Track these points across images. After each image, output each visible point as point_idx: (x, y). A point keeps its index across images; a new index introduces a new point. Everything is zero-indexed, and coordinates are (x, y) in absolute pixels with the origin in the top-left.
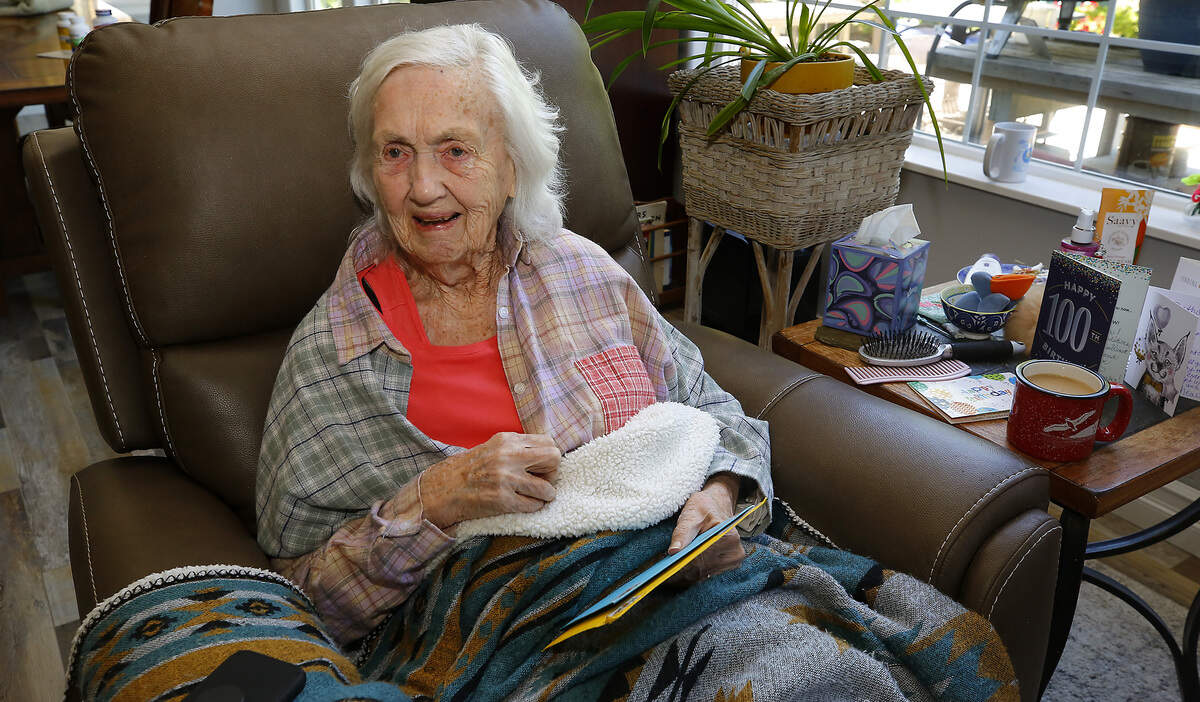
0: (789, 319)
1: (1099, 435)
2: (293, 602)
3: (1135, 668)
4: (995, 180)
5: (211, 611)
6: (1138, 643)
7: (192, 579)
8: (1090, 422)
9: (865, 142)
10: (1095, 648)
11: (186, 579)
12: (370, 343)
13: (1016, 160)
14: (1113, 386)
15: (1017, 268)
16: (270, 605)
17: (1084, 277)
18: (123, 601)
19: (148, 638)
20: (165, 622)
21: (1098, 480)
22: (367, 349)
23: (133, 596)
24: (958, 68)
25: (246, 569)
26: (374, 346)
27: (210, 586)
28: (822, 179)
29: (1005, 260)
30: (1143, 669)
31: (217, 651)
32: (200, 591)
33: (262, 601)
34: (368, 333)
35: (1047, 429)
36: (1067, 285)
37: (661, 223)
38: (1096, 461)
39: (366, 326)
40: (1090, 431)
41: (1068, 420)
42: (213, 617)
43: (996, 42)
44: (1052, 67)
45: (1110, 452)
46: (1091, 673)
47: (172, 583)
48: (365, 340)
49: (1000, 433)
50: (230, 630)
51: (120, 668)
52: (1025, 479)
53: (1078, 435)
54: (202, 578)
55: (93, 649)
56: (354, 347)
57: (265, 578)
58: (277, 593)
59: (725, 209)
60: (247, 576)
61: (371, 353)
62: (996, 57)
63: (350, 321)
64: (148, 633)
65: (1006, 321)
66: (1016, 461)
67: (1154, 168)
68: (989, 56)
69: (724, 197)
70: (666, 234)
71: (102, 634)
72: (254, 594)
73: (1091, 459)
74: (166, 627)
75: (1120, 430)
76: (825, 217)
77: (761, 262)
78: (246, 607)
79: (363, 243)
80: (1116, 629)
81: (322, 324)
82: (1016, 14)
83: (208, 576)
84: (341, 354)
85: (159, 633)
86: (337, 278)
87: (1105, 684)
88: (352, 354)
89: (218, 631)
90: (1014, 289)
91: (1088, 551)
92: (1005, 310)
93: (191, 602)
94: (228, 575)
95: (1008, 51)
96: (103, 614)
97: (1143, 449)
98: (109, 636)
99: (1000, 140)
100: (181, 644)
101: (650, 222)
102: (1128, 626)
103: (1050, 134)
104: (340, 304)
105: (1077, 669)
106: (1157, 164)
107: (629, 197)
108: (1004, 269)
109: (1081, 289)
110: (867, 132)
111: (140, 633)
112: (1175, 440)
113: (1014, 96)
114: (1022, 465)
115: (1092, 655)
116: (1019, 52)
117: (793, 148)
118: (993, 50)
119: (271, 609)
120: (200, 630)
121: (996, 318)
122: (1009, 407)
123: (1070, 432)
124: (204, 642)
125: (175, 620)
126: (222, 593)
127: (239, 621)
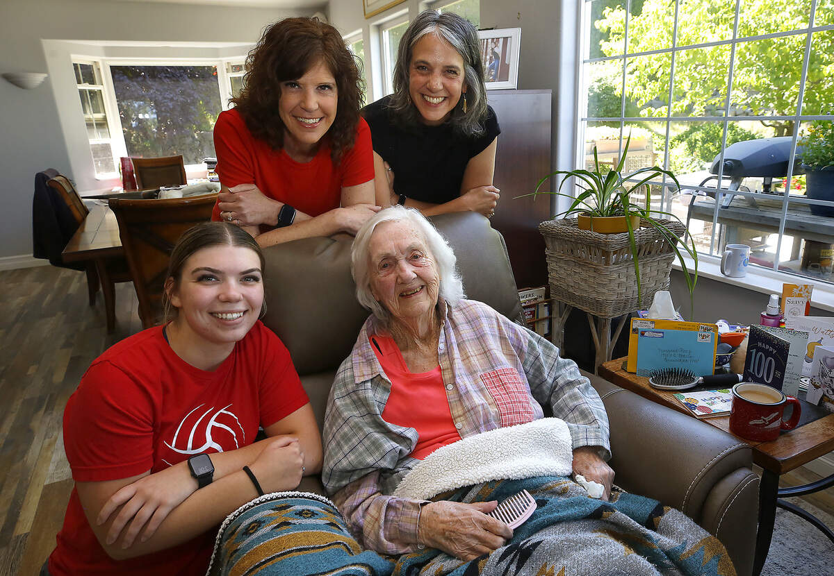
0: (609, 357)
1: (782, 426)
2: (327, 510)
3: (820, 562)
4: (728, 276)
5: (282, 516)
6: (823, 548)
7: (275, 499)
8: (775, 419)
9: (648, 259)
10: (796, 550)
11: (272, 499)
12: (372, 374)
13: (739, 265)
14: (788, 398)
15: (738, 328)
16: (313, 512)
17: (769, 340)
18: (240, 513)
19: (251, 534)
20: (259, 524)
21: (783, 452)
22: (370, 377)
23: (245, 510)
24: (705, 213)
25: (302, 493)
26: (374, 376)
27: (282, 502)
28: (624, 280)
29: (732, 323)
30: (826, 564)
31: (283, 539)
32: (278, 506)
33: (309, 510)
34: (372, 369)
35: (751, 423)
36: (760, 344)
37: (543, 299)
38: (781, 440)
39: (371, 365)
40: (776, 424)
41: (762, 417)
42: (283, 520)
43: (726, 199)
44: (759, 213)
45: (789, 436)
46: (794, 565)
47: (265, 502)
48: (370, 372)
49: (725, 424)
50: (291, 526)
51: (237, 551)
52: (737, 450)
53: (770, 426)
54: (279, 498)
55: (226, 540)
56: (364, 375)
57: (313, 498)
58: (318, 506)
59: (572, 296)
60: (303, 497)
61: (372, 379)
62: (727, 207)
63: (363, 362)
64: (251, 532)
65: (730, 359)
66: (732, 440)
67: (823, 268)
68: (723, 207)
69: (571, 290)
70: (545, 306)
71: (230, 532)
72: (305, 507)
73: (778, 441)
74: (260, 526)
75: (794, 423)
76: (627, 300)
77: (593, 325)
78: (300, 514)
79: (371, 322)
80: (809, 539)
81: (349, 365)
82: (737, 184)
83: (283, 497)
84: (357, 379)
85: (256, 531)
86: (358, 340)
87: (803, 572)
88: (363, 379)
89: (284, 528)
90: (734, 341)
91: (779, 493)
92: (729, 353)
93: (273, 512)
94: (293, 497)
95: (733, 204)
96: (231, 521)
97: (809, 434)
98: (233, 533)
99: (730, 254)
100: (265, 536)
101: (536, 299)
102: (817, 537)
103: (767, 246)
104: (358, 354)
105: (785, 562)
106: (825, 266)
107: (515, 287)
108: (731, 328)
109: (767, 347)
110: (650, 253)
111: (247, 532)
112: (828, 429)
113: (739, 228)
114: (735, 442)
115: (794, 554)
116: (741, 205)
117: (607, 263)
118: (725, 204)
119: (313, 514)
120: (275, 528)
121: (724, 357)
122: (730, 409)
123: (764, 425)
124: (277, 534)
125: (264, 522)
126: (289, 507)
127: (295, 521)
